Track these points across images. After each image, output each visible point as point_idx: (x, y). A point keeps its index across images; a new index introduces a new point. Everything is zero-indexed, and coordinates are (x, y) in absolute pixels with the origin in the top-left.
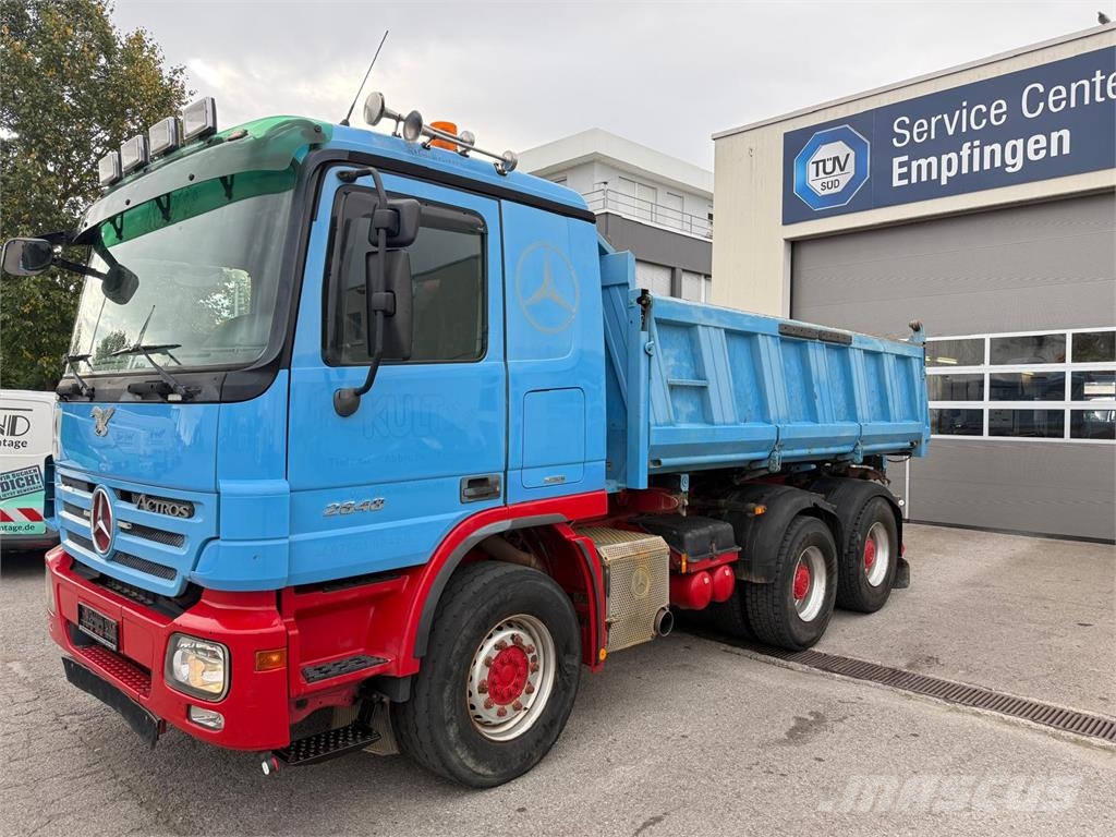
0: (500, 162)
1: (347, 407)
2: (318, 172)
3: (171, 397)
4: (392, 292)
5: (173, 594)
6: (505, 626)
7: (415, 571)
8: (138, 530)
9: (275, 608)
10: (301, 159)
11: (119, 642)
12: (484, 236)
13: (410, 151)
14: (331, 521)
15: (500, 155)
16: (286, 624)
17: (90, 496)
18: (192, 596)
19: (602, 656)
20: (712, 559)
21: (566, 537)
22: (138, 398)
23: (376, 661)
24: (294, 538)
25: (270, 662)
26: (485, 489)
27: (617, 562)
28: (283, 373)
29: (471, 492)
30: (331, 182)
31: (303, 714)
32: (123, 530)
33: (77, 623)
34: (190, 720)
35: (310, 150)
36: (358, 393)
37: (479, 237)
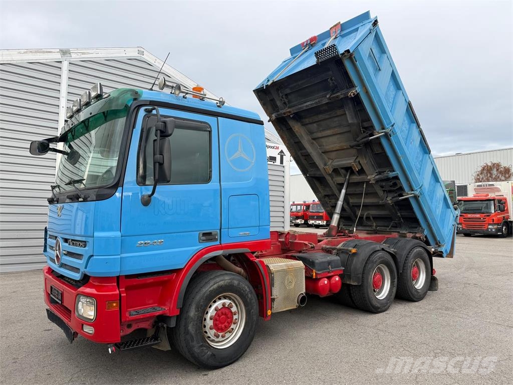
0: (218, 102)
1: (146, 202)
2: (136, 110)
3: (80, 200)
4: (163, 155)
5: (78, 279)
6: (222, 298)
7: (178, 271)
8: (70, 254)
9: (116, 284)
10: (129, 105)
11: (62, 300)
12: (210, 132)
13: (178, 99)
14: (140, 248)
15: (218, 99)
16: (119, 291)
17: (55, 241)
18: (86, 279)
19: (269, 312)
20: (329, 272)
21: (251, 259)
22: (71, 201)
23: (160, 309)
24: (124, 255)
25: (112, 306)
26: (208, 237)
27: (278, 271)
28: (120, 189)
29: (204, 238)
30: (142, 113)
31: (130, 331)
32: (65, 254)
33: (50, 293)
34: (83, 331)
35: (134, 101)
36: (150, 196)
37: (208, 132)
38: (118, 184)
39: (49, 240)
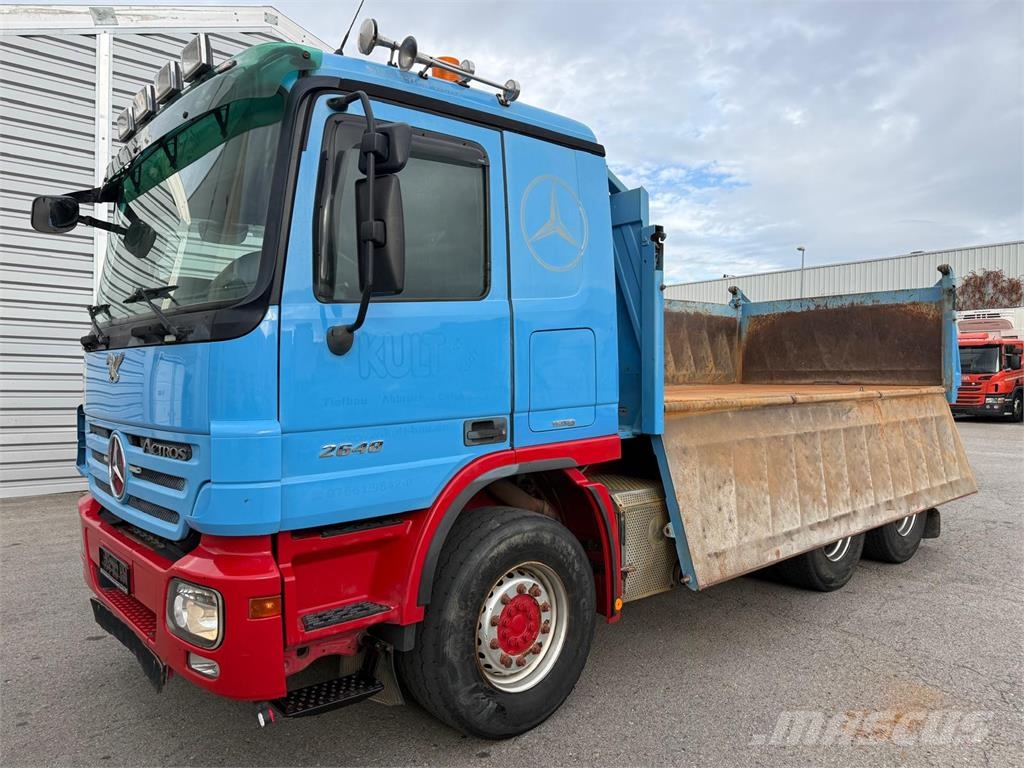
0: (501, 92)
1: (340, 343)
2: (306, 102)
3: (168, 338)
4: (383, 221)
5: (176, 538)
6: (516, 574)
7: (418, 515)
8: (147, 474)
9: (268, 553)
10: (289, 87)
11: (130, 585)
12: (485, 168)
13: (407, 81)
14: (328, 462)
15: (503, 84)
16: (280, 570)
17: (107, 442)
18: (192, 541)
19: (618, 605)
21: (578, 482)
22: (142, 342)
23: (378, 608)
24: (289, 481)
25: (264, 609)
26: (488, 432)
27: (633, 509)
28: (272, 314)
29: (475, 435)
30: (321, 109)
31: (304, 663)
32: (134, 474)
33: (98, 565)
34: (190, 667)
35: (299, 78)
36: (351, 329)
37: (480, 170)
38: (267, 295)
39: (89, 436)
